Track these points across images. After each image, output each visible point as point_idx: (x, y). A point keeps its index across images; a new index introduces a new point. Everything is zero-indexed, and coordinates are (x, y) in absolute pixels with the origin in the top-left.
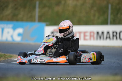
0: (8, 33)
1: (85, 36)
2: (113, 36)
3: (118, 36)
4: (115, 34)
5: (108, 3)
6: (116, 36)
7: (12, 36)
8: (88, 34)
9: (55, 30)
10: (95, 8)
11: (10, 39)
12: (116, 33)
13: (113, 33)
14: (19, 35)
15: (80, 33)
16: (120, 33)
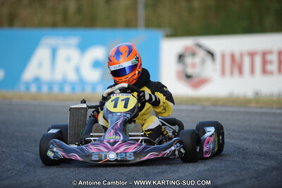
0: (68, 59)
1: (265, 62)
7: (77, 70)
8: (274, 58)
9: (187, 49)
11: (72, 76)
14: (96, 64)
15: (252, 55)
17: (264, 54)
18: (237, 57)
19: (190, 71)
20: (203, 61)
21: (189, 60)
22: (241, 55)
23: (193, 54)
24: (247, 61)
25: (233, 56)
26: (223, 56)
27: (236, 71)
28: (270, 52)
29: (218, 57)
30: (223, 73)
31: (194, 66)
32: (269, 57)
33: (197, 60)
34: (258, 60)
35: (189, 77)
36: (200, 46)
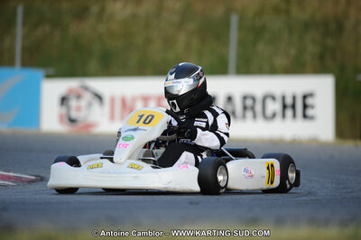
2: (245, 108)
3: (259, 107)
4: (249, 102)
5: (229, 11)
6: (253, 108)
9: (71, 91)
10: (192, 26)
12: (254, 99)
13: (245, 98)
15: (145, 100)
16: (264, 99)
18: (129, 101)
19: (74, 114)
20: (90, 105)
21: (73, 103)
22: (134, 99)
23: (79, 97)
25: (124, 102)
26: (113, 100)
29: (107, 101)
30: (112, 117)
31: (78, 109)
33: (83, 103)
35: (72, 121)
36: (86, 88)
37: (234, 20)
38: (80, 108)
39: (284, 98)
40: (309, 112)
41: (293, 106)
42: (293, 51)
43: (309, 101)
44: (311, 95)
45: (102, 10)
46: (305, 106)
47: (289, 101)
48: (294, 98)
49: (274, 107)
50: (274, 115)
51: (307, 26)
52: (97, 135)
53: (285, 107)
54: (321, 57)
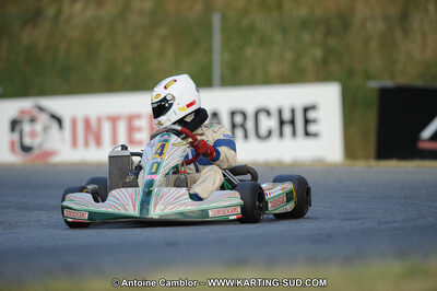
1: (131, 130)
2: (233, 126)
3: (250, 125)
4: (238, 119)
6: (243, 126)
8: (143, 123)
10: (163, 31)
12: (244, 115)
13: (233, 114)
15: (114, 120)
16: (257, 114)
17: (131, 119)
18: (94, 123)
19: (27, 141)
20: (46, 129)
22: (99, 120)
23: (33, 120)
24: (106, 129)
25: (87, 122)
26: (74, 122)
27: (92, 141)
28: (138, 116)
29: (67, 124)
30: (74, 143)
32: (137, 123)
33: (38, 127)
34: (122, 127)
35: (26, 149)
37: (216, 20)
38: (35, 134)
39: (280, 112)
40: (312, 128)
41: (292, 122)
42: (289, 56)
43: (311, 115)
44: (313, 108)
45: (59, 13)
46: (307, 122)
47: (287, 116)
48: (293, 111)
49: (268, 123)
50: (270, 133)
51: (305, 24)
52: (55, 165)
53: (282, 123)
54: (325, 61)
